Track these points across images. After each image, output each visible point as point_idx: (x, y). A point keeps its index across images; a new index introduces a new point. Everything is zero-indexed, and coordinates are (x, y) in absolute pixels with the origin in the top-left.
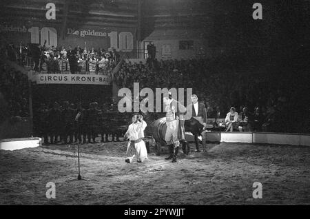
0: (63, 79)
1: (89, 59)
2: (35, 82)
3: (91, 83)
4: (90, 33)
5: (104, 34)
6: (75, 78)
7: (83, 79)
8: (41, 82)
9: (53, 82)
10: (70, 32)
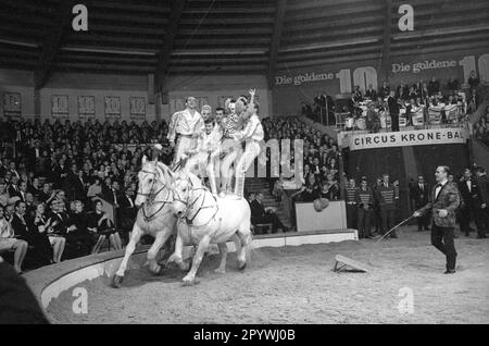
0: (389, 139)
1: (428, 106)
2: (348, 148)
3: (434, 141)
4: (427, 66)
5: (452, 64)
6: (408, 137)
7: (421, 137)
8: (357, 148)
9: (373, 145)
10: (397, 68)
